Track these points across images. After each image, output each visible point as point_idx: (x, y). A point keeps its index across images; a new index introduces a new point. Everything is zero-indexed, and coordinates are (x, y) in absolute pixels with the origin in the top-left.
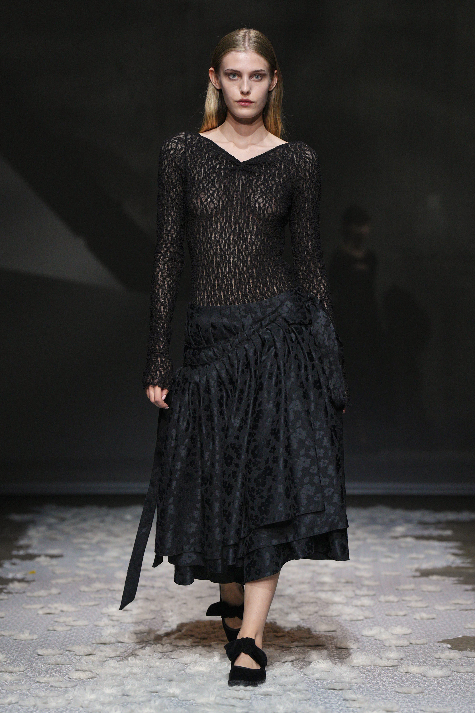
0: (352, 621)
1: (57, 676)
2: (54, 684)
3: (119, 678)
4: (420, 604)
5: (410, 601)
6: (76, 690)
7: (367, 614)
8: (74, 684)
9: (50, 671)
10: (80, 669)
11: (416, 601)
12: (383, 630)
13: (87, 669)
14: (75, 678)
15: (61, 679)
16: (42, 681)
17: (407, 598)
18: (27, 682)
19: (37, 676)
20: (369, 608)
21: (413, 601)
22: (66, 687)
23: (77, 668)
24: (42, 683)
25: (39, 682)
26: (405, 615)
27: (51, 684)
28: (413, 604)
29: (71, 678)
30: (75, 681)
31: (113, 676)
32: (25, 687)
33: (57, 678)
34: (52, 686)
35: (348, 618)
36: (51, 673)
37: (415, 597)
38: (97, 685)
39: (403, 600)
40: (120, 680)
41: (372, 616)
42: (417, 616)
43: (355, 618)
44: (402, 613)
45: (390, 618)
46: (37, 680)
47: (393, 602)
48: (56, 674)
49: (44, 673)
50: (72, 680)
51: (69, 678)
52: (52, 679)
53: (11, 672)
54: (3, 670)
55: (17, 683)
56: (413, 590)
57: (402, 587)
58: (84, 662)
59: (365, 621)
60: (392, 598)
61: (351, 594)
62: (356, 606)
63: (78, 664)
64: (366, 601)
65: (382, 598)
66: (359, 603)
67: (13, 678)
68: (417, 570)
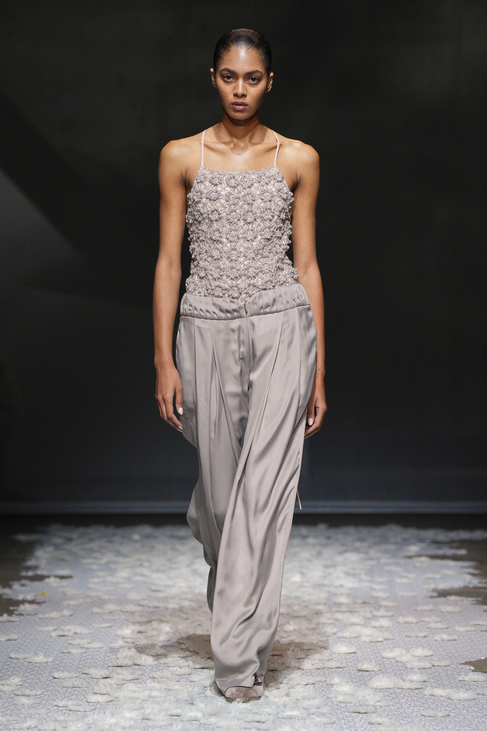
0: (371, 642)
1: (75, 700)
2: (73, 708)
3: (138, 701)
4: (439, 625)
5: (429, 622)
6: (95, 714)
7: (387, 635)
8: (93, 708)
9: (67, 695)
10: (98, 692)
11: (436, 622)
12: (404, 652)
13: (105, 693)
14: (93, 701)
15: (79, 703)
16: (60, 705)
17: (426, 619)
18: (44, 705)
19: (54, 700)
20: (388, 629)
21: (432, 621)
22: (85, 711)
23: (95, 691)
24: (61, 707)
25: (57, 706)
26: (425, 637)
27: (70, 708)
28: (433, 625)
29: (90, 701)
30: (93, 705)
31: (132, 699)
32: (43, 711)
33: (75, 702)
34: (70, 710)
35: (367, 639)
36: (68, 697)
37: (434, 618)
38: (116, 708)
39: (422, 621)
40: (140, 703)
41: (392, 637)
42: (438, 637)
43: (374, 640)
44: (422, 635)
45: (410, 639)
46: (55, 703)
47: (412, 623)
48: (74, 697)
49: (62, 697)
50: (90, 704)
51: (87, 701)
52: (70, 703)
53: (28, 696)
54: (20, 693)
55: (34, 707)
56: (431, 610)
57: (420, 608)
58: (102, 685)
59: (385, 643)
60: (410, 619)
61: (369, 615)
62: (375, 627)
63: (95, 687)
64: (385, 623)
65: (401, 619)
66: (377, 624)
67: (30, 702)
68: (434, 590)
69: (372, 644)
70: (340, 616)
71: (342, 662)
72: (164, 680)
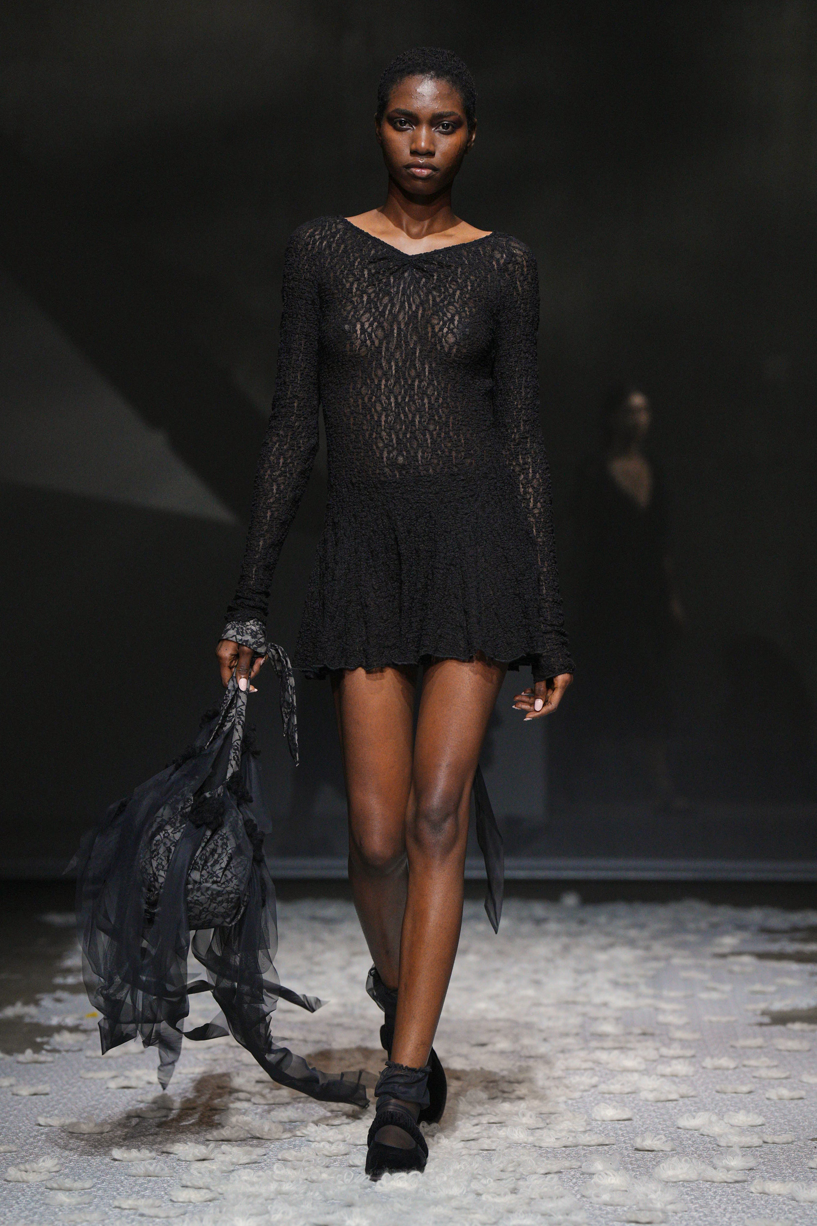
0: (658, 1101)
1: (149, 1197)
2: (146, 1211)
3: (260, 1200)
4: (775, 1073)
5: (757, 1067)
6: (186, 1222)
7: (684, 1089)
8: (181, 1211)
9: (137, 1188)
10: (189, 1184)
11: (768, 1067)
12: (714, 1118)
13: (202, 1186)
14: (181, 1200)
15: (157, 1203)
16: (124, 1206)
17: (753, 1062)
18: (97, 1206)
19: (115, 1198)
20: (685, 1078)
21: (763, 1066)
22: (168, 1217)
23: (184, 1183)
24: (125, 1209)
25: (119, 1208)
26: (750, 1092)
27: (141, 1211)
28: (763, 1073)
29: (175, 1200)
30: (181, 1206)
31: (249, 1197)
32: (96, 1216)
33: (150, 1201)
34: (142, 1215)
35: (651, 1096)
36: (138, 1192)
37: (765, 1061)
38: (220, 1212)
39: (744, 1066)
40: (262, 1204)
41: (693, 1094)
42: (772, 1094)
43: (663, 1098)
44: (745, 1089)
45: (724, 1096)
46: (116, 1203)
47: (727, 1069)
48: (148, 1192)
49: (127, 1192)
50: (176, 1205)
51: (171, 1200)
52: (142, 1202)
53: (70, 1190)
54: (55, 1186)
55: (80, 1210)
56: (760, 1047)
57: (741, 1043)
58: (195, 1173)
59: (681, 1102)
60: (724, 1062)
61: (653, 1054)
62: (663, 1076)
63: (185, 1176)
64: (681, 1068)
65: (708, 1062)
66: (668, 1070)
67: (74, 1201)
68: (764, 1013)
69: (659, 1104)
70: (603, 1056)
71: (607, 1135)
72: (303, 1163)
